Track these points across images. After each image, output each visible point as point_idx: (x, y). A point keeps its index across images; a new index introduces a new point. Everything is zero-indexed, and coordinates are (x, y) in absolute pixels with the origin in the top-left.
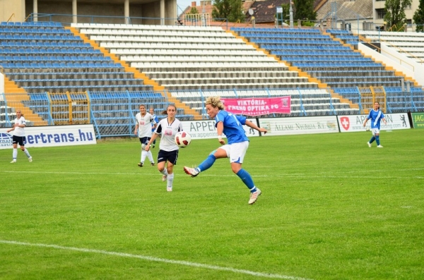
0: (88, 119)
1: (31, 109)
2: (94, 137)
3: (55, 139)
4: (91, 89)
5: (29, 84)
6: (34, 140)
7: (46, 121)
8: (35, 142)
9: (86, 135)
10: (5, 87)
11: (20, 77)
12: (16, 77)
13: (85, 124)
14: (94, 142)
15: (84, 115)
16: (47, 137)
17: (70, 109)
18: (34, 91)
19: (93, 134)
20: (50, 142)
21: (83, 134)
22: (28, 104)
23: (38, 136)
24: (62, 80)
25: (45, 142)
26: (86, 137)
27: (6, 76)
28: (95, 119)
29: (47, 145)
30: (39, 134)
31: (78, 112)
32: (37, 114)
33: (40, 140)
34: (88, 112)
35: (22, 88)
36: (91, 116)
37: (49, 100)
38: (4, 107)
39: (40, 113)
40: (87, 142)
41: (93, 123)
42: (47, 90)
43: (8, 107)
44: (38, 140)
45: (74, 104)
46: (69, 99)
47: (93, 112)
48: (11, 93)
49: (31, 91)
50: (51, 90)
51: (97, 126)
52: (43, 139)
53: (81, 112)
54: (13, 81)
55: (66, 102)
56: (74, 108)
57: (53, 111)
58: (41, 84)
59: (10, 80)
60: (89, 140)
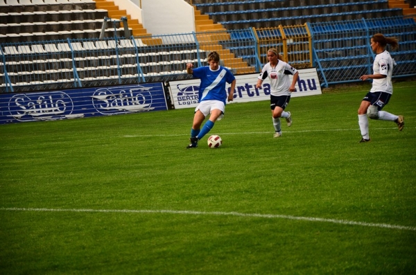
0: (310, 61)
1: (231, 51)
2: (318, 85)
3: (265, 90)
4: (313, 20)
5: (229, 17)
6: (237, 93)
7: (253, 66)
8: (238, 96)
9: (306, 83)
10: (197, 23)
11: (216, 8)
12: (211, 8)
13: (306, 68)
14: (318, 91)
15: (305, 56)
16: (254, 88)
17: (285, 49)
18: (236, 26)
19: (317, 81)
20: (258, 94)
21: (303, 81)
22: (228, 46)
23: (242, 88)
24: (273, 10)
25: (251, 95)
26: (307, 86)
27: (197, 8)
28: (319, 60)
29: (255, 99)
30: (244, 85)
31: (297, 52)
32: (240, 58)
33: (244, 93)
34: (310, 51)
35: (219, 23)
36: (314, 57)
37: (256, 37)
38: (196, 51)
39: (245, 57)
40: (309, 93)
41: (316, 66)
42: (252, 24)
43: (201, 51)
44: (242, 93)
45: (290, 41)
46: (283, 35)
47: (315, 51)
48: (205, 31)
49: (231, 27)
50: (258, 25)
51: (322, 70)
52: (248, 91)
53: (300, 52)
54: (207, 15)
55: (280, 40)
56: (291, 47)
57: (261, 53)
58: (244, 17)
59: (203, 13)
60: (311, 89)
